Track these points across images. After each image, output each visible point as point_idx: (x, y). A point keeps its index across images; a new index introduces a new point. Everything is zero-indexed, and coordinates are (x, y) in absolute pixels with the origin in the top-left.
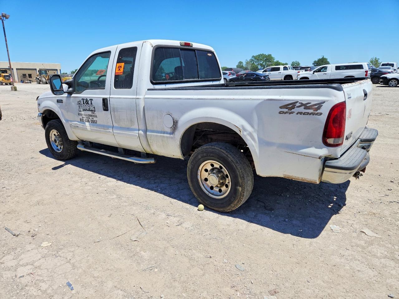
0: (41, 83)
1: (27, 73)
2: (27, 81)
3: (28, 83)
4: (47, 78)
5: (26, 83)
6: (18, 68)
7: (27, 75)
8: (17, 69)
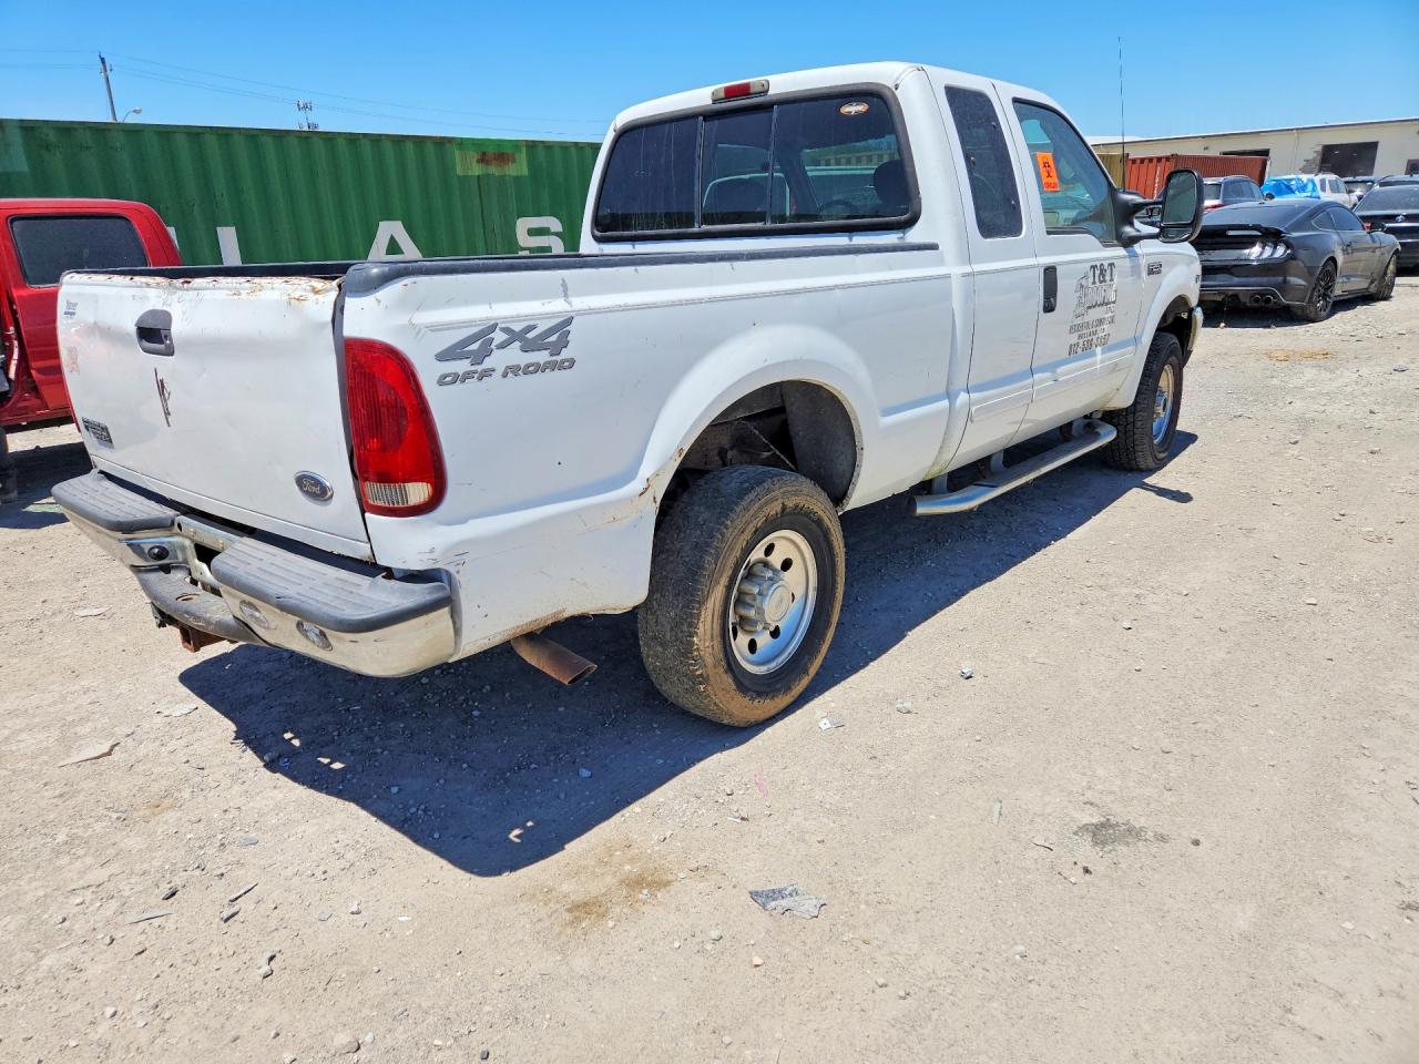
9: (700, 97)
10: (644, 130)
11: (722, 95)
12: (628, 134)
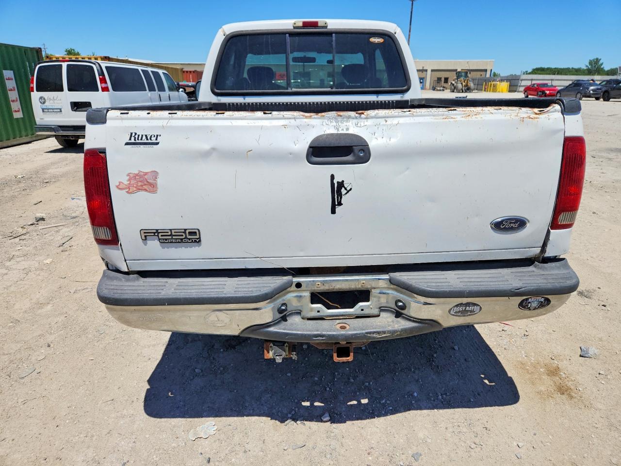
0: (455, 91)
1: (443, 75)
2: (439, 88)
3: (440, 90)
4: (464, 84)
5: (438, 90)
6: (433, 69)
7: (443, 80)
8: (432, 71)
9: (286, 24)
10: (248, 37)
11: (301, 24)
12: (235, 38)
